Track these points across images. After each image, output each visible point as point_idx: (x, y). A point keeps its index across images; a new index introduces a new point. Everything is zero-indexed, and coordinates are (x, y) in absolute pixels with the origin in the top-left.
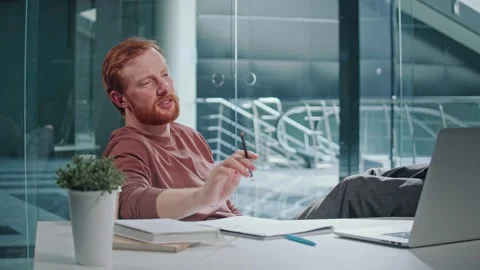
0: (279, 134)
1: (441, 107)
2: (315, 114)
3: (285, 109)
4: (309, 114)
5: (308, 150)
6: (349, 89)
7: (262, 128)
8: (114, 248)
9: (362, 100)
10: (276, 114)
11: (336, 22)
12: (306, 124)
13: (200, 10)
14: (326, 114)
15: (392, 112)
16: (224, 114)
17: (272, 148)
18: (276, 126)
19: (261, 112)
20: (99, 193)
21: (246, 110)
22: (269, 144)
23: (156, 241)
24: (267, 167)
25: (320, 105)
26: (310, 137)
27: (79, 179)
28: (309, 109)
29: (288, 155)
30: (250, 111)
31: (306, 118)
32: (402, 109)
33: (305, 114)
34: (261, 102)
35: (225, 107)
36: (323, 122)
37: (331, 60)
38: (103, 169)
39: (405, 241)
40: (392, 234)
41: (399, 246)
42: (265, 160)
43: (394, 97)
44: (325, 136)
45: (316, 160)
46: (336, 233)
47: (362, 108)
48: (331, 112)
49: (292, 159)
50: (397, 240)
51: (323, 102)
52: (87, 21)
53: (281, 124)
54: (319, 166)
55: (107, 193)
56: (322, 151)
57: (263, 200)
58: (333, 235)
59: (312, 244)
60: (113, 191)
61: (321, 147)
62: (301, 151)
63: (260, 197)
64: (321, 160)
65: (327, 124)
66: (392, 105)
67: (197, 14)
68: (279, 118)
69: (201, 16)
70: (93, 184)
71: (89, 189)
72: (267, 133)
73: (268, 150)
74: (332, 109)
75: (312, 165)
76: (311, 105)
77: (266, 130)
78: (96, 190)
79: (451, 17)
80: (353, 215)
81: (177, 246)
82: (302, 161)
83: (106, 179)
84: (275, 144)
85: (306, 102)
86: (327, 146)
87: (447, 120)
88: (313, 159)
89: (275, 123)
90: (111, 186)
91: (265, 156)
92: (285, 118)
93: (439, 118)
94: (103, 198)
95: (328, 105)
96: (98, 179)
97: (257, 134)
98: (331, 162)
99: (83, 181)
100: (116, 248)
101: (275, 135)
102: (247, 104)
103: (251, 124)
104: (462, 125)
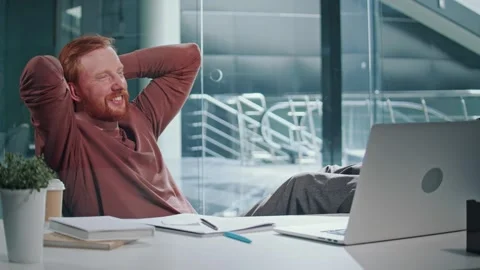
0: (264, 128)
1: (423, 102)
2: (298, 109)
3: (269, 105)
4: (293, 109)
5: (294, 146)
6: (331, 84)
7: (247, 123)
8: (45, 245)
9: (344, 95)
10: (260, 109)
11: (318, 16)
12: (290, 119)
13: (184, 7)
14: (310, 110)
15: (375, 107)
16: (209, 111)
17: (257, 144)
18: (260, 122)
19: (246, 108)
20: (27, 191)
21: (230, 105)
22: (254, 139)
23: (91, 239)
24: (252, 163)
25: (303, 100)
26: (294, 132)
27: (8, 178)
28: (294, 104)
29: (273, 151)
30: (235, 106)
31: (290, 114)
32: (385, 103)
33: (289, 109)
34: (245, 98)
35: (210, 103)
36: (307, 118)
37: (314, 55)
38: (32, 168)
39: (340, 238)
40: (331, 232)
41: (335, 243)
42: (250, 156)
43: (377, 92)
44: (309, 131)
45: (300, 155)
46: (276, 231)
47: (344, 103)
48: (314, 108)
49: (277, 154)
50: (334, 237)
51: (306, 97)
52: (72, 18)
53: (265, 119)
54: (303, 161)
55: (35, 191)
56: (306, 146)
57: (248, 196)
58: (273, 232)
59: (248, 242)
60: (42, 190)
61: (306, 142)
62: (285, 146)
63: (245, 193)
64: (305, 155)
65: (311, 119)
66: (375, 100)
67: (181, 10)
68: (264, 113)
69: (185, 13)
70: (22, 183)
71: (18, 188)
72: (252, 129)
73: (254, 146)
74: (316, 104)
75: (296, 160)
76: (295, 100)
77: (251, 126)
78: (24, 188)
79: (437, 10)
80: (300, 212)
81: (110, 244)
82: (287, 157)
83: (34, 177)
84: (259, 139)
85: (289, 97)
86: (310, 141)
87: (429, 114)
88: (297, 154)
89: (259, 118)
90: (40, 184)
91: (250, 152)
92: (270, 114)
93: (421, 112)
94: (31, 196)
95: (311, 100)
96: (26, 178)
97: (242, 130)
98: (316, 158)
99: (12, 180)
100: (47, 244)
101: (259, 131)
102: (232, 100)
103: (235, 120)
104: (448, 119)
